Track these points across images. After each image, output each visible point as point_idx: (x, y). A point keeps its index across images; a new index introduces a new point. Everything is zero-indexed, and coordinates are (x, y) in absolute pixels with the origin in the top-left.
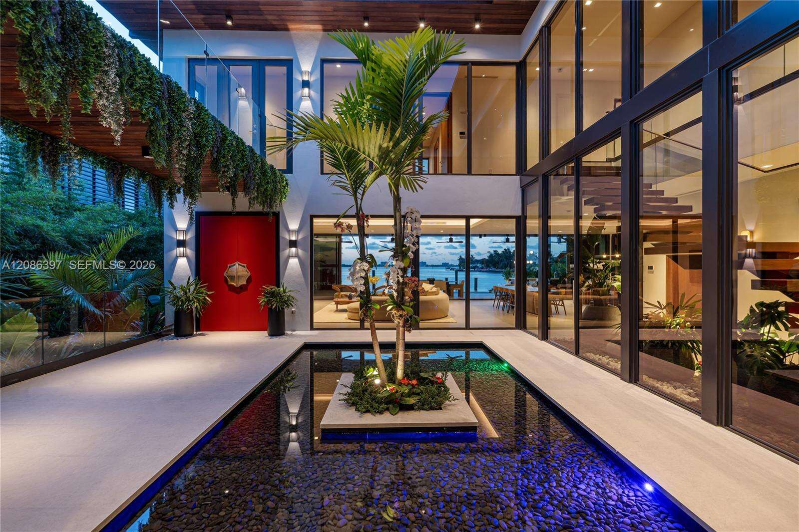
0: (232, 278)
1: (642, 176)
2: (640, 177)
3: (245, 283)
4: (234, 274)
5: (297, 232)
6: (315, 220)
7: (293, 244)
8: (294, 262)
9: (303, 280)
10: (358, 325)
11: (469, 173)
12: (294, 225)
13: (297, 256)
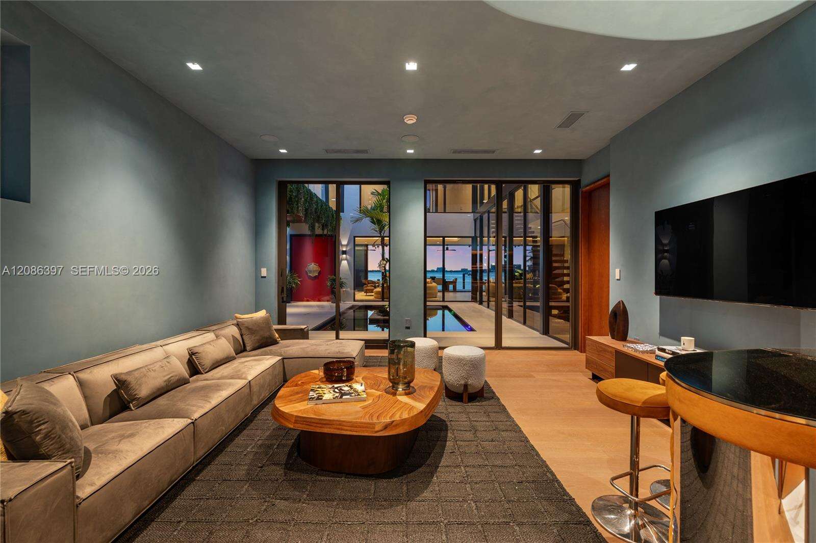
0: (311, 272)
1: (551, 213)
2: (550, 214)
3: (317, 274)
4: (312, 269)
5: (347, 245)
6: (356, 238)
7: (344, 252)
8: (344, 263)
9: (349, 273)
10: (381, 300)
11: (445, 212)
12: (344, 242)
13: (346, 259)
